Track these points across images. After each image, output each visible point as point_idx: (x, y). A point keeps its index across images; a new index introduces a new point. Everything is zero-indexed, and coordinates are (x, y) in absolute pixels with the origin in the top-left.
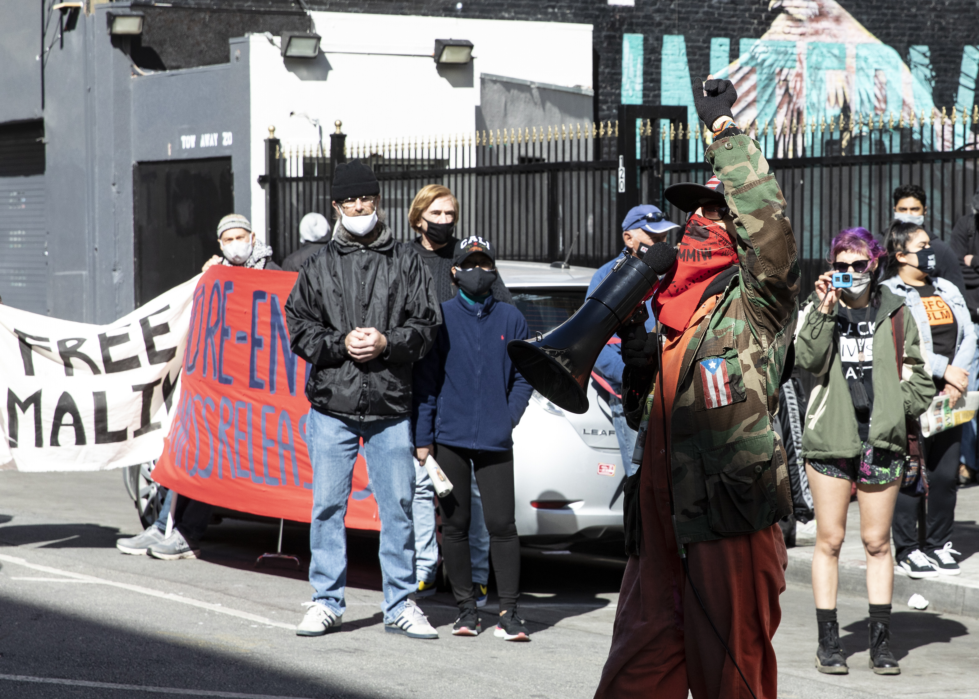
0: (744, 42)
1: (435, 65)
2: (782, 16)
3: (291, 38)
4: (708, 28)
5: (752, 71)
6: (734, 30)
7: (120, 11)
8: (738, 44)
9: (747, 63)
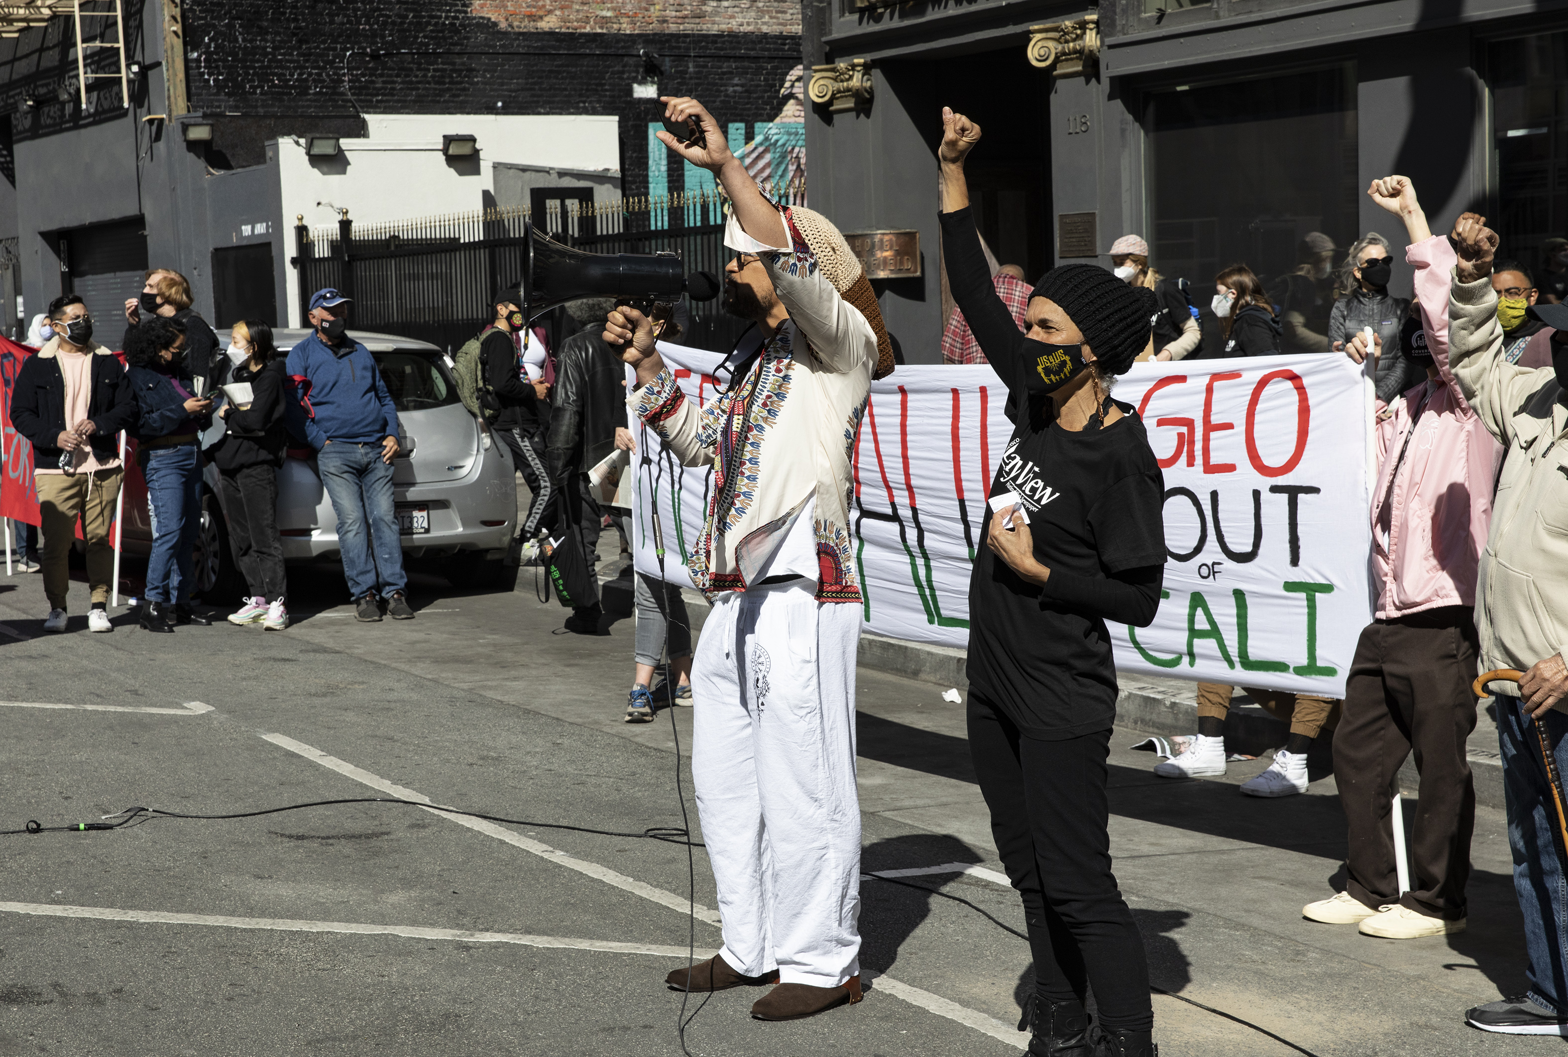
0: (758, 126)
1: (444, 158)
2: (792, 101)
3: (312, 139)
4: (725, 114)
5: (766, 151)
6: (749, 116)
7: (192, 121)
8: (753, 127)
9: (761, 144)
